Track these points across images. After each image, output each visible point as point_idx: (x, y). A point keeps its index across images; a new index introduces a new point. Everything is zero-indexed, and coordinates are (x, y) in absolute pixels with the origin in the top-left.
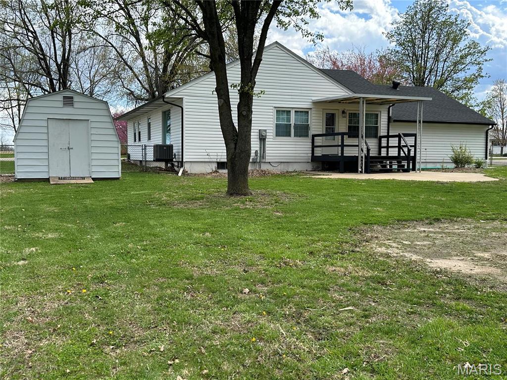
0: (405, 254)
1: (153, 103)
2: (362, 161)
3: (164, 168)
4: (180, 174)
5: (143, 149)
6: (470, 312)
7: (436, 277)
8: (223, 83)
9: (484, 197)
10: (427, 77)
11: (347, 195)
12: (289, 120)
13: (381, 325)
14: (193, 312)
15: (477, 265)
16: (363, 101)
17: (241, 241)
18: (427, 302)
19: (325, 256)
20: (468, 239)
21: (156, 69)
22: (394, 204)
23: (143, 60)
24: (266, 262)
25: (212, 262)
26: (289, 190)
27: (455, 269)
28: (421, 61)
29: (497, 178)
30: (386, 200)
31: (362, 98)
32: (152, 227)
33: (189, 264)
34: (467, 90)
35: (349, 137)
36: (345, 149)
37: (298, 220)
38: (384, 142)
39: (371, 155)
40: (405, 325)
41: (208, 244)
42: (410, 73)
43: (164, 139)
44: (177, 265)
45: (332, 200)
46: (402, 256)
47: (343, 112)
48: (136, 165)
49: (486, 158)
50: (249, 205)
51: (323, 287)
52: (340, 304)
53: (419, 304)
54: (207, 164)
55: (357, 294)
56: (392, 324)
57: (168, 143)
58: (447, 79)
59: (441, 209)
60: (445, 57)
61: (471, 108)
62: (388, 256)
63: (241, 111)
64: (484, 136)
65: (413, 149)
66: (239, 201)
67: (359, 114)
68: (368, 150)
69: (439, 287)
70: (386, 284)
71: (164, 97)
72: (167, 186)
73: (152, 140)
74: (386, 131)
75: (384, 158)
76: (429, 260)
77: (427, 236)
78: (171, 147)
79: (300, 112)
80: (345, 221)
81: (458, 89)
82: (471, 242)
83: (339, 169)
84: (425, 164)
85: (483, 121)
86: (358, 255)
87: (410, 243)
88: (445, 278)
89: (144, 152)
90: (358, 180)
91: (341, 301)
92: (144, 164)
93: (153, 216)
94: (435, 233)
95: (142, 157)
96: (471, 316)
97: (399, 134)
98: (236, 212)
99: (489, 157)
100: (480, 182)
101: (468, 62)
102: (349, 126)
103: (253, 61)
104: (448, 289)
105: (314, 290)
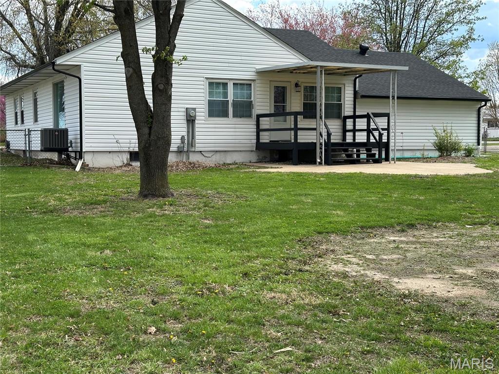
0: (367, 272)
1: (39, 72)
2: (321, 148)
3: (57, 160)
4: (78, 168)
5: (25, 135)
6: (443, 349)
7: (402, 303)
8: (131, 46)
9: (473, 194)
10: (404, 40)
11: (300, 195)
12: (225, 95)
13: (327, 370)
14: (74, 364)
15: (456, 285)
16: (321, 71)
17: (152, 261)
18: (388, 337)
19: (264, 278)
20: (449, 250)
21: (46, 24)
22: (359, 205)
23: (27, 13)
24: (184, 288)
25: (109, 292)
26: (225, 188)
27: (428, 291)
28: (396, 19)
29: (491, 169)
30: (349, 200)
31: (319, 68)
32: (32, 244)
33: (77, 295)
34: (455, 56)
35: (304, 118)
36: (299, 133)
37: (232, 230)
38: (349, 124)
39: (332, 141)
40: (358, 369)
41: (107, 265)
42: (382, 34)
43: (56, 121)
44: (60, 297)
45: (280, 202)
46: (362, 275)
47: (297, 85)
48: (18, 156)
49: (479, 144)
50: (168, 211)
51: (256, 321)
52: (276, 343)
53: (378, 340)
54: (115, 155)
55: (300, 329)
56: (341, 368)
57: (62, 126)
58: (429, 42)
59: (417, 212)
60: (426, 14)
61: (459, 80)
62: (345, 275)
63: (156, 84)
64: (475, 115)
65: (385, 133)
66: (155, 204)
67: (316, 87)
68: (329, 135)
69: (406, 315)
70: (338, 314)
71: (53, 64)
72: (57, 186)
73: (39, 123)
74: (352, 110)
75: (350, 144)
76: (396, 280)
77: (397, 248)
78: (65, 132)
79: (241, 84)
80: (294, 230)
81: (444, 55)
82: (452, 255)
83: (292, 159)
84: (402, 152)
85: (474, 97)
86: (306, 276)
87: (374, 257)
88: (413, 303)
89: (27, 139)
90: (316, 175)
91: (277, 340)
92: (28, 156)
93: (33, 228)
94: (407, 243)
95: (24, 145)
96: (444, 354)
97: (368, 113)
98: (150, 219)
99: (482, 142)
100: (469, 174)
101: (455, 20)
102: (304, 103)
103: (172, 17)
104: (416, 319)
105: (243, 325)
